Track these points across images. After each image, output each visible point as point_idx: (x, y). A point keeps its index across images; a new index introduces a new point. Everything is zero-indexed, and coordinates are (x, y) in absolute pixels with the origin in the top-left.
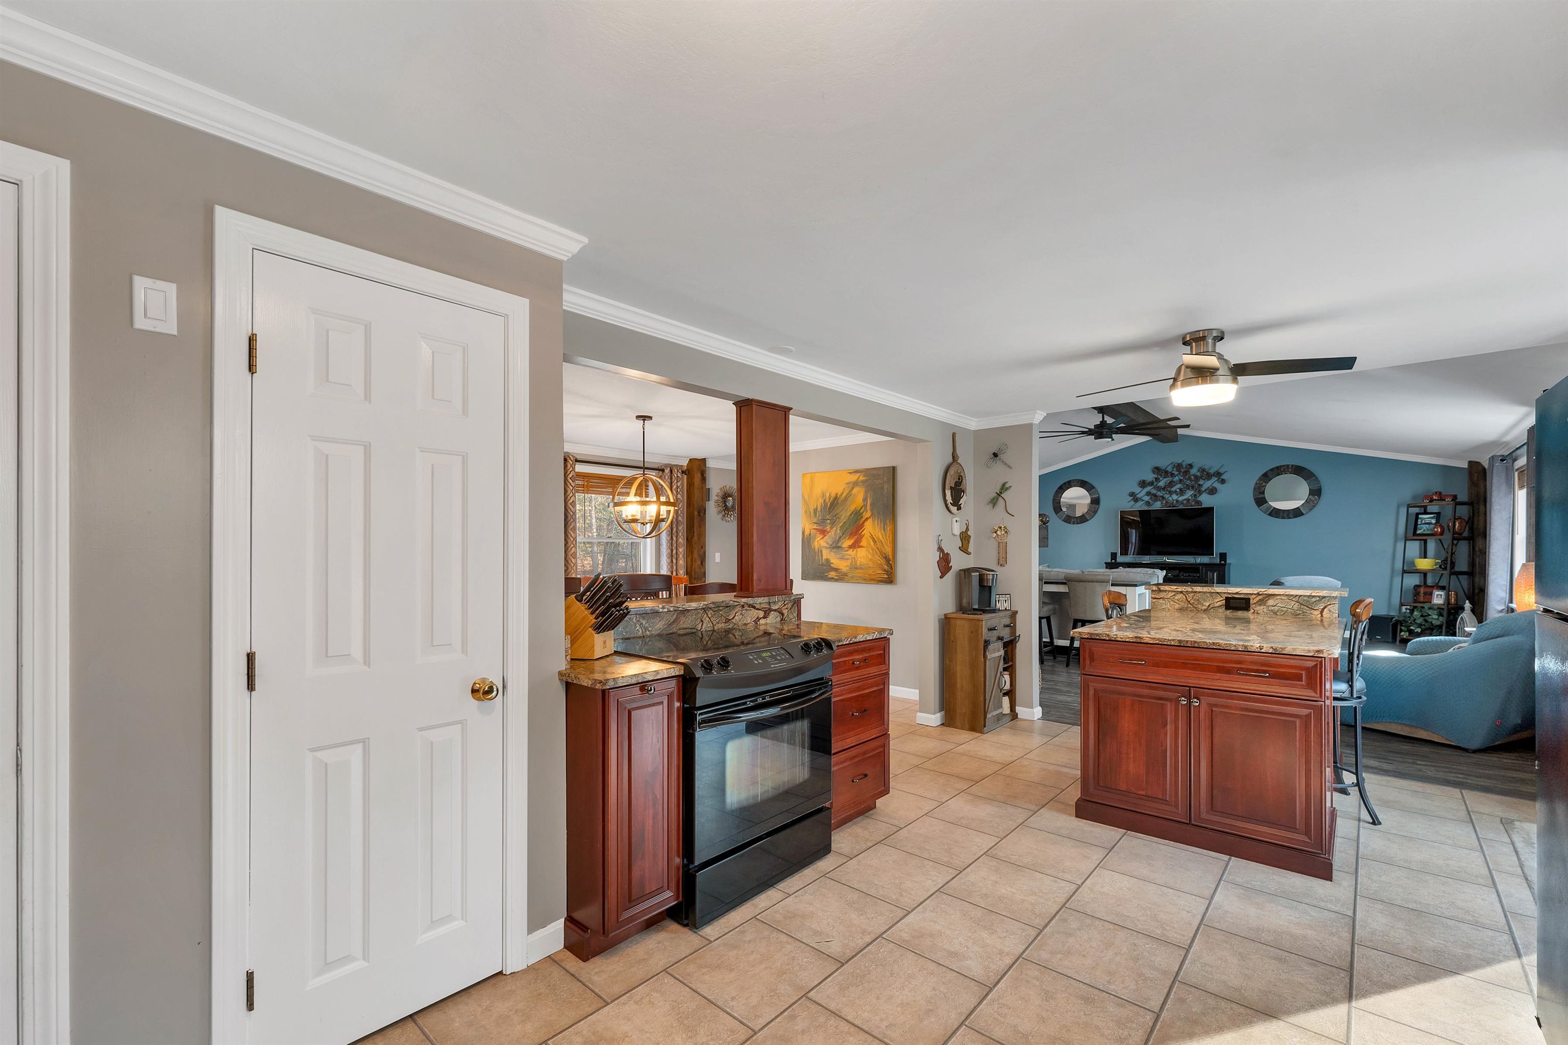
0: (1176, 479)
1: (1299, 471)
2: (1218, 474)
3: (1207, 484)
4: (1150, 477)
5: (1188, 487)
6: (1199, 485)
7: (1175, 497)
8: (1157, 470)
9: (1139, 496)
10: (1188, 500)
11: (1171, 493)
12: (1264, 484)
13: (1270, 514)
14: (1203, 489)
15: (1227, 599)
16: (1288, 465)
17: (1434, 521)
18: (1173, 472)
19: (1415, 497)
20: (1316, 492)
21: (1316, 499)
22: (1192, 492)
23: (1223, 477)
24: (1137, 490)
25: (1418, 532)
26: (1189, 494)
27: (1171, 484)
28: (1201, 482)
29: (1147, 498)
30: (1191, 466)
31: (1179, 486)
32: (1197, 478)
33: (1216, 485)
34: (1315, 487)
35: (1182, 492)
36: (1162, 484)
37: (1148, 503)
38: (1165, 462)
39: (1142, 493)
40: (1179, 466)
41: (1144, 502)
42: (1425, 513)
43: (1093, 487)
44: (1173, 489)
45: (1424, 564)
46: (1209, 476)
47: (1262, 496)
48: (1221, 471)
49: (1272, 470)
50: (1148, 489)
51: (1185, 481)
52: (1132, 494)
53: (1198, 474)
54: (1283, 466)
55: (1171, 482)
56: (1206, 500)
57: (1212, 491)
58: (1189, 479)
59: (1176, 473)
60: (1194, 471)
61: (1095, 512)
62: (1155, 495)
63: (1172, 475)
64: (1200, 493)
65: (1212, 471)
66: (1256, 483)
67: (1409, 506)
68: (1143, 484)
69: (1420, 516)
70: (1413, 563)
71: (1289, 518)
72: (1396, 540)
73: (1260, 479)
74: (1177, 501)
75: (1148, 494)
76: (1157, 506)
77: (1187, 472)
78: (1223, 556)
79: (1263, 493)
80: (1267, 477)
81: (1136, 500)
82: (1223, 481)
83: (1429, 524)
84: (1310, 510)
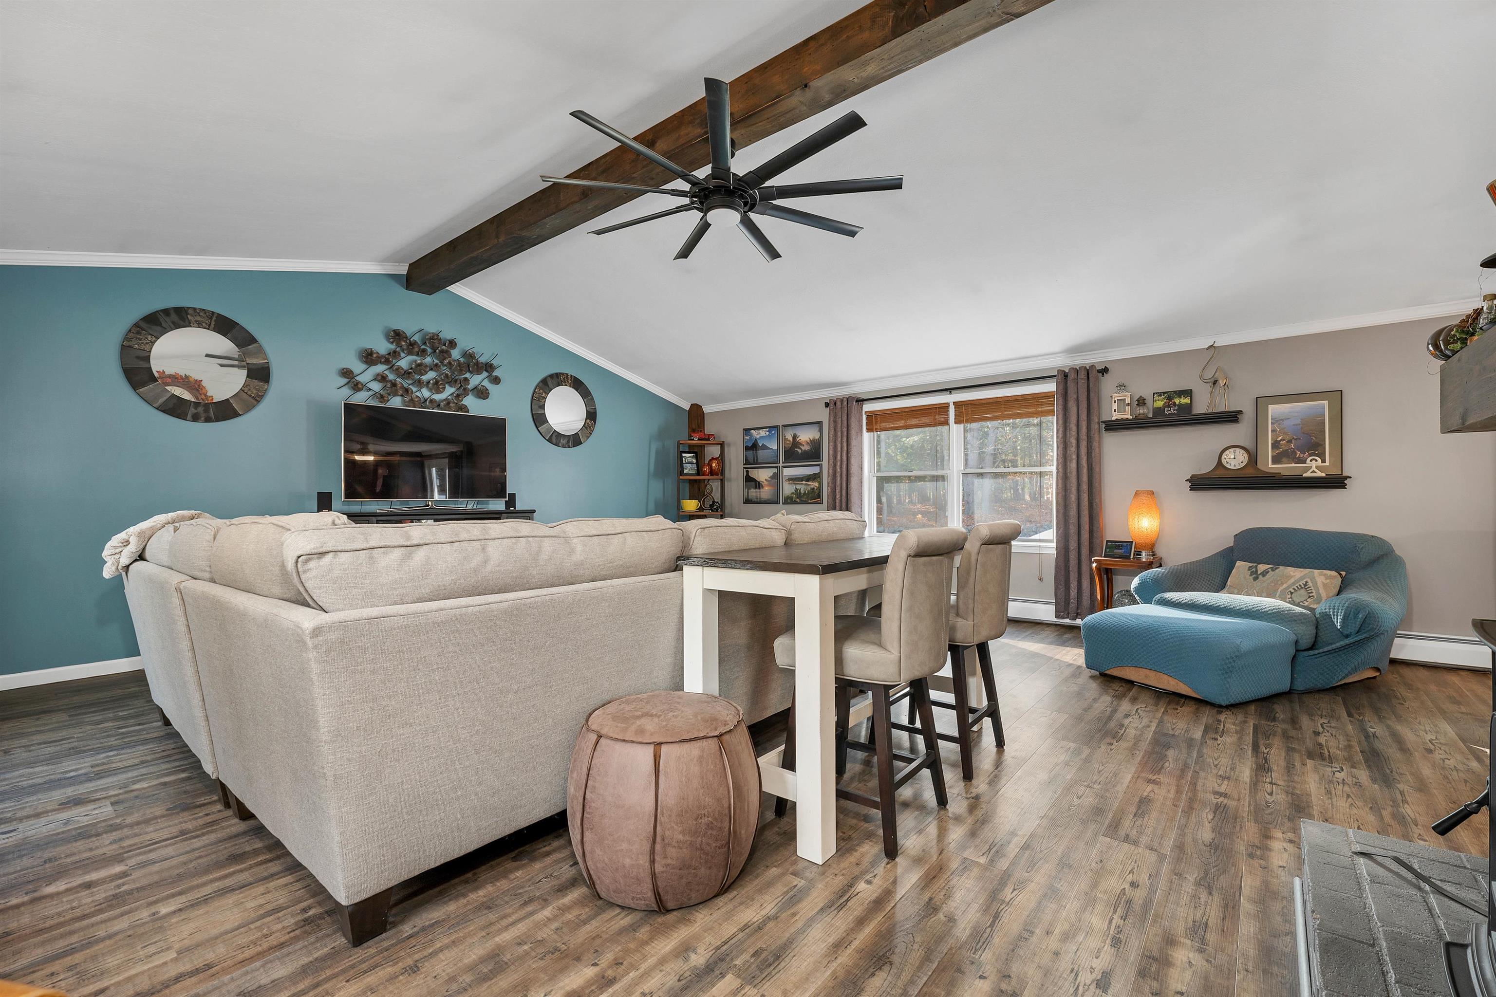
0: (428, 360)
1: (577, 385)
2: (489, 367)
3: (475, 380)
4: (383, 347)
5: (447, 379)
6: (466, 379)
7: (425, 393)
8: (397, 336)
9: (360, 379)
10: (447, 402)
11: (419, 384)
12: (544, 394)
13: (549, 439)
14: (470, 387)
16: (567, 376)
17: (694, 461)
18: (423, 348)
20: (592, 416)
21: (592, 425)
22: (453, 390)
23: (495, 374)
24: (357, 367)
25: (684, 471)
26: (449, 391)
27: (420, 369)
28: (467, 376)
29: (376, 386)
30: (452, 344)
31: (432, 374)
32: (460, 367)
33: (488, 384)
34: (591, 409)
35: (437, 387)
36: (404, 363)
37: (382, 398)
38: (410, 327)
39: (367, 375)
40: (433, 340)
41: (371, 393)
42: (686, 452)
43: (252, 340)
44: (425, 378)
46: (477, 368)
47: (541, 411)
48: (495, 363)
49: (552, 377)
50: (380, 368)
51: (442, 368)
52: (346, 373)
53: (462, 361)
54: (563, 374)
55: (420, 365)
56: (475, 407)
57: (482, 394)
58: (450, 366)
59: (429, 351)
60: (455, 354)
61: (258, 399)
62: (394, 385)
63: (422, 352)
64: (466, 392)
65: (482, 360)
66: (535, 392)
68: (369, 357)
69: (683, 455)
71: (569, 447)
73: (539, 386)
74: (429, 401)
75: (382, 378)
76: (396, 402)
77: (445, 354)
78: (513, 499)
79: (543, 407)
80: (546, 385)
81: (357, 387)
82: (496, 381)
83: (691, 463)
84: (588, 437)
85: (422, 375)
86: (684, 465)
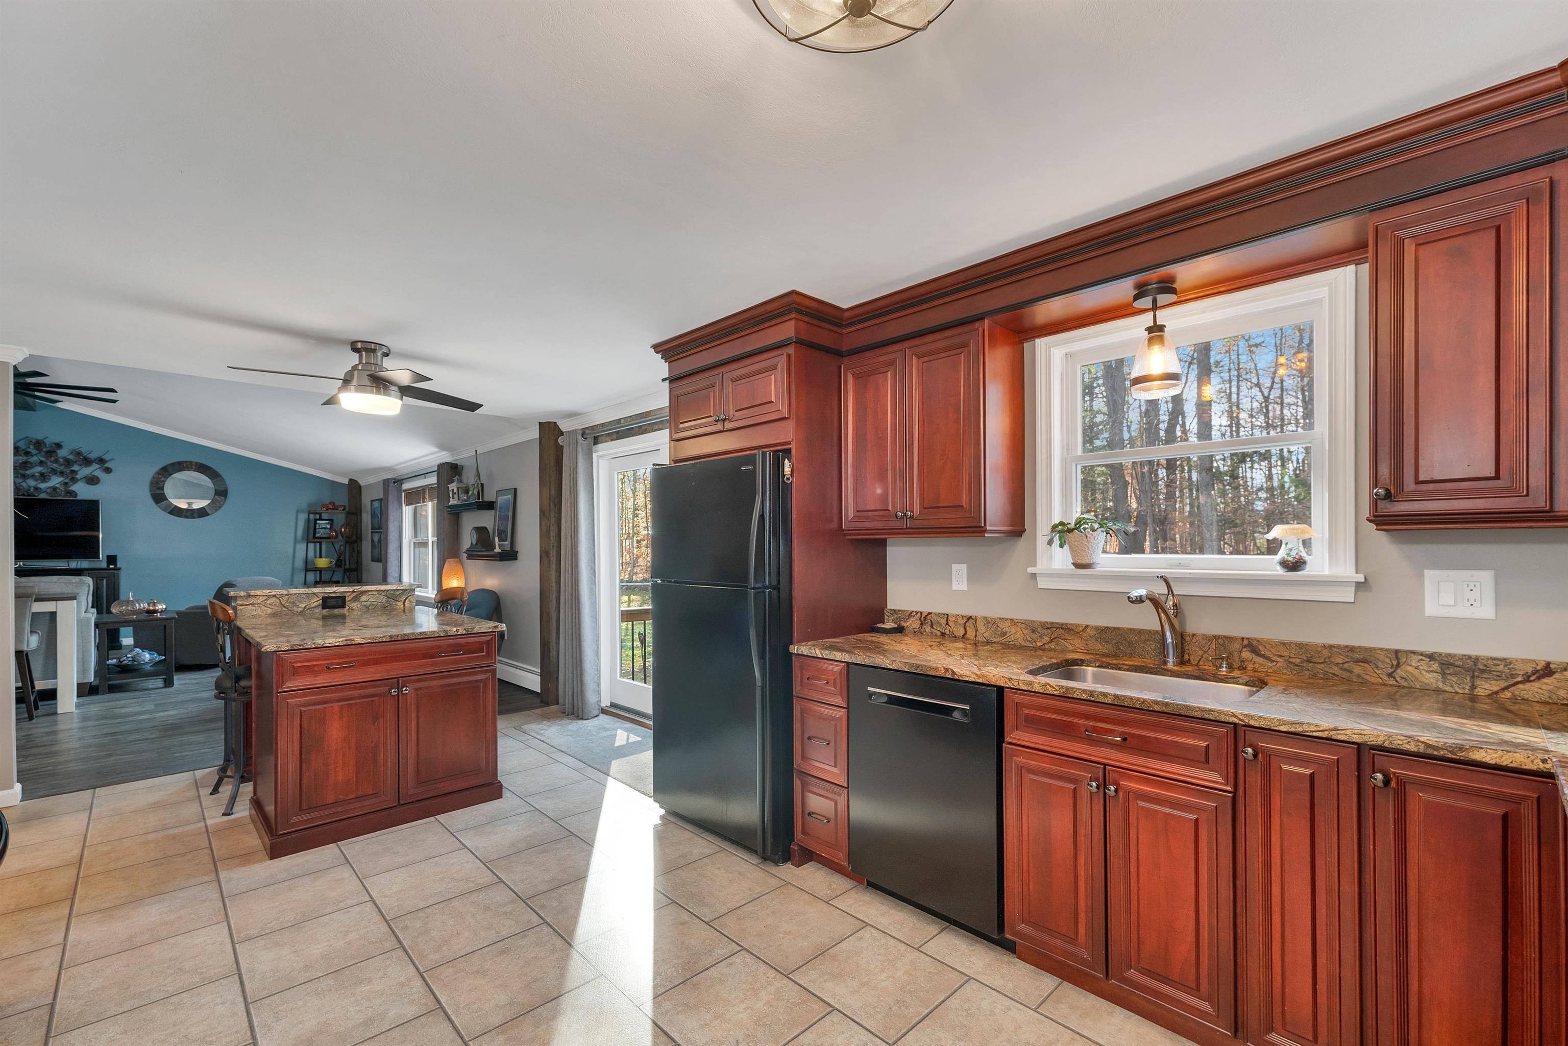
0: (34, 459)
1: (202, 468)
2: (101, 461)
3: (85, 471)
5: (54, 472)
6: (73, 471)
10: (54, 489)
12: (163, 479)
13: (171, 513)
14: (78, 477)
15: (324, 599)
16: (191, 462)
17: (328, 526)
18: (28, 450)
19: (310, 505)
20: (221, 493)
21: (222, 500)
22: (60, 479)
23: (107, 465)
25: (317, 535)
26: (56, 480)
28: (76, 468)
30: (59, 446)
31: (39, 469)
32: (68, 462)
33: (99, 474)
34: (221, 488)
35: (43, 477)
42: (321, 519)
44: (29, 472)
45: (322, 563)
46: (87, 462)
47: (161, 492)
48: (106, 457)
49: (173, 464)
51: (49, 463)
53: (71, 457)
54: (186, 462)
55: (25, 463)
56: (83, 491)
57: (92, 480)
58: (56, 461)
59: (34, 452)
60: (62, 453)
63: (27, 453)
64: (74, 480)
65: (92, 457)
66: (154, 477)
67: (309, 513)
69: (318, 522)
70: (313, 562)
71: (194, 518)
72: (296, 541)
73: (158, 473)
74: (36, 489)
77: (51, 453)
78: (112, 559)
79: (162, 488)
80: (166, 471)
82: (108, 470)
83: (325, 528)
84: (217, 510)
85: (26, 470)
86: (317, 531)
